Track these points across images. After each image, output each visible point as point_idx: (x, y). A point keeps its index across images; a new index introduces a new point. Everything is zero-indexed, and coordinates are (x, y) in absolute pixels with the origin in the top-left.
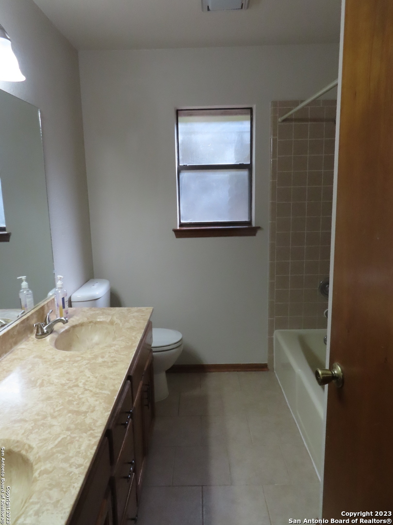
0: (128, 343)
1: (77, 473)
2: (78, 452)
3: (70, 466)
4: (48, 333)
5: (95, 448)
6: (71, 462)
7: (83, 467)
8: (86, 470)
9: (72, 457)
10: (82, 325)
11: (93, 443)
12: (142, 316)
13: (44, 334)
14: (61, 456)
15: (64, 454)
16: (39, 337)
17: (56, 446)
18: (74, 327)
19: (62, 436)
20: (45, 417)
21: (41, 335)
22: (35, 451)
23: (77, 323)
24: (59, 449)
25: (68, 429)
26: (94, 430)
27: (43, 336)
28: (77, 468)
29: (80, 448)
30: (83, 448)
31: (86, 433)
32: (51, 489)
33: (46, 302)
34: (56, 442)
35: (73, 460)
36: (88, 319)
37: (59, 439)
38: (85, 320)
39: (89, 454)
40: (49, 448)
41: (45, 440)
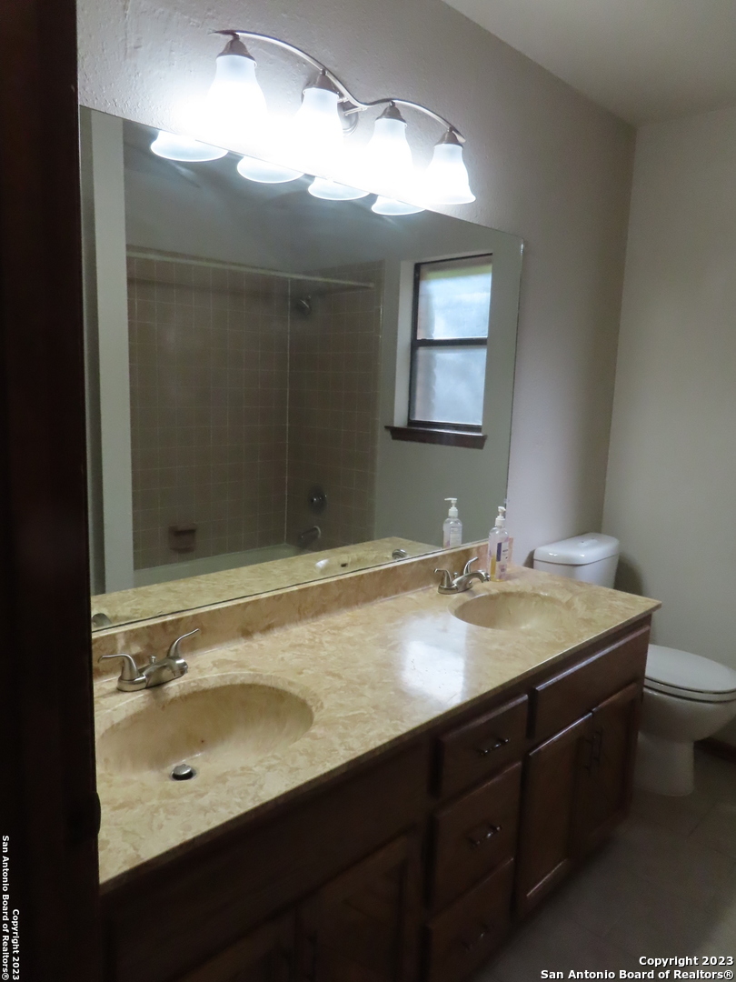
0: (560, 639)
1: (341, 754)
2: (363, 735)
3: (341, 744)
4: (455, 590)
5: (385, 740)
6: (345, 740)
7: (352, 752)
8: (353, 757)
9: (351, 737)
10: (520, 595)
11: (388, 734)
12: (627, 608)
13: (450, 590)
14: (341, 729)
15: (346, 729)
16: (442, 591)
17: (346, 718)
18: (507, 595)
19: (362, 711)
20: (364, 683)
21: (446, 589)
22: (323, 711)
23: (514, 590)
24: (346, 722)
25: (375, 707)
26: (403, 721)
27: (449, 592)
28: (346, 749)
29: (368, 732)
30: (371, 734)
31: (391, 720)
32: (301, 754)
33: (476, 545)
34: (351, 714)
35: (350, 740)
36: (534, 588)
37: (357, 712)
38: (529, 589)
39: (372, 742)
40: (338, 715)
41: (342, 705)
